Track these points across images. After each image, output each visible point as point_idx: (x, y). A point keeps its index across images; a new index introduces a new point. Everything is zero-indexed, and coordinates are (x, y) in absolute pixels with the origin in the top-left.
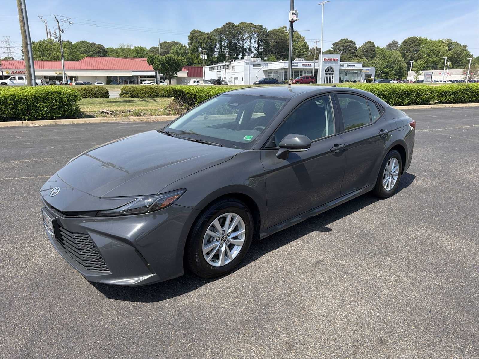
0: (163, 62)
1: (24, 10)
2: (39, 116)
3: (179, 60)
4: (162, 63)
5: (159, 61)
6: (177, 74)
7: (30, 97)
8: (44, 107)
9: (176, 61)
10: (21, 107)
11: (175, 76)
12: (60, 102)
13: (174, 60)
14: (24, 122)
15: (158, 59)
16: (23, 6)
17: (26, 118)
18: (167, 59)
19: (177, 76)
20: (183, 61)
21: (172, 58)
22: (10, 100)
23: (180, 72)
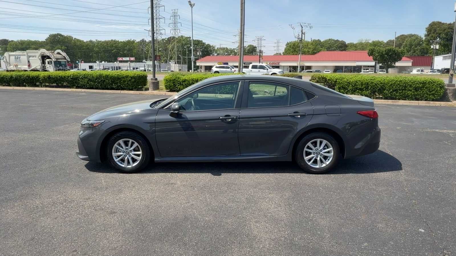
0: (382, 53)
1: (243, 26)
2: (225, 92)
3: (399, 51)
4: (381, 54)
5: (378, 53)
6: (395, 64)
9: (397, 52)
13: (394, 51)
14: (217, 95)
15: (378, 51)
16: (243, 24)
17: (219, 92)
18: (387, 51)
19: (395, 65)
21: (392, 50)
23: (398, 62)
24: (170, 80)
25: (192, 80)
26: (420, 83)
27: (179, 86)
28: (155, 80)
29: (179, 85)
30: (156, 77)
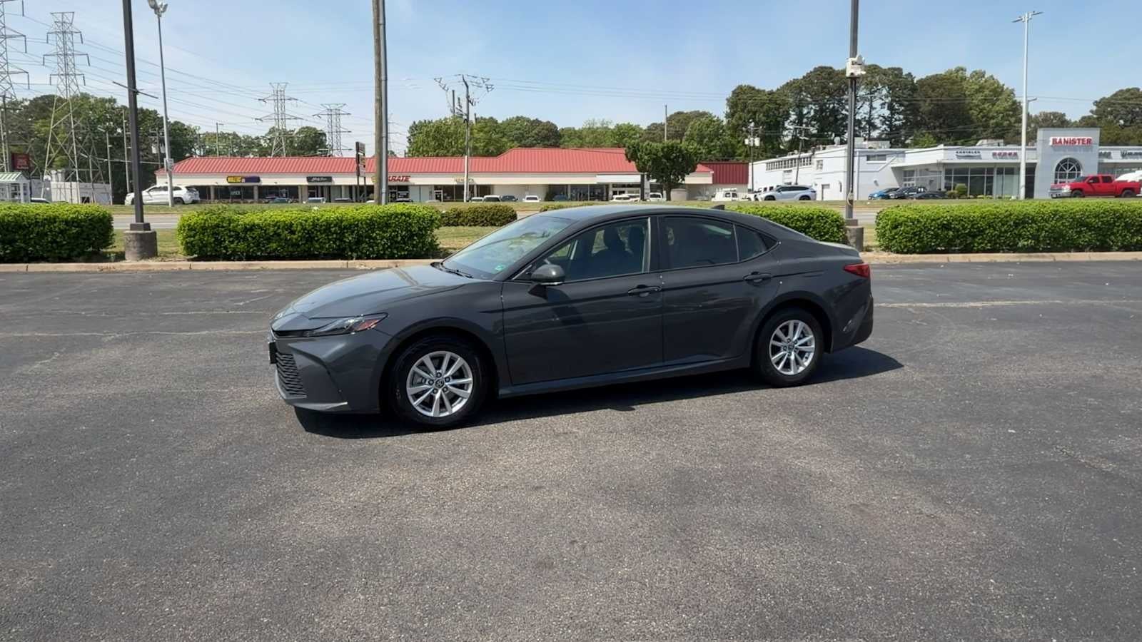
0: (657, 155)
1: (383, 83)
2: (373, 253)
3: (691, 151)
4: (655, 157)
5: (649, 154)
7: (364, 223)
8: (381, 238)
9: (685, 152)
10: (349, 238)
11: (681, 184)
12: (407, 231)
13: (680, 151)
14: (350, 262)
15: (646, 149)
16: (383, 78)
17: (355, 255)
18: (665, 150)
20: (700, 152)
21: (677, 147)
22: (335, 226)
23: (690, 174)
24: (204, 229)
25: (274, 226)
26: (804, 219)
27: (232, 242)
28: (145, 230)
29: (231, 239)
30: (146, 221)
